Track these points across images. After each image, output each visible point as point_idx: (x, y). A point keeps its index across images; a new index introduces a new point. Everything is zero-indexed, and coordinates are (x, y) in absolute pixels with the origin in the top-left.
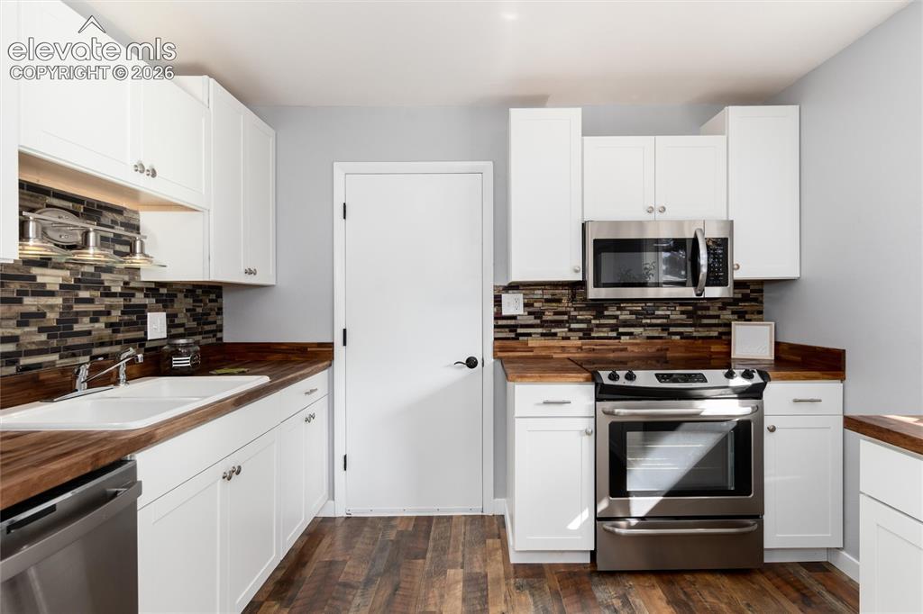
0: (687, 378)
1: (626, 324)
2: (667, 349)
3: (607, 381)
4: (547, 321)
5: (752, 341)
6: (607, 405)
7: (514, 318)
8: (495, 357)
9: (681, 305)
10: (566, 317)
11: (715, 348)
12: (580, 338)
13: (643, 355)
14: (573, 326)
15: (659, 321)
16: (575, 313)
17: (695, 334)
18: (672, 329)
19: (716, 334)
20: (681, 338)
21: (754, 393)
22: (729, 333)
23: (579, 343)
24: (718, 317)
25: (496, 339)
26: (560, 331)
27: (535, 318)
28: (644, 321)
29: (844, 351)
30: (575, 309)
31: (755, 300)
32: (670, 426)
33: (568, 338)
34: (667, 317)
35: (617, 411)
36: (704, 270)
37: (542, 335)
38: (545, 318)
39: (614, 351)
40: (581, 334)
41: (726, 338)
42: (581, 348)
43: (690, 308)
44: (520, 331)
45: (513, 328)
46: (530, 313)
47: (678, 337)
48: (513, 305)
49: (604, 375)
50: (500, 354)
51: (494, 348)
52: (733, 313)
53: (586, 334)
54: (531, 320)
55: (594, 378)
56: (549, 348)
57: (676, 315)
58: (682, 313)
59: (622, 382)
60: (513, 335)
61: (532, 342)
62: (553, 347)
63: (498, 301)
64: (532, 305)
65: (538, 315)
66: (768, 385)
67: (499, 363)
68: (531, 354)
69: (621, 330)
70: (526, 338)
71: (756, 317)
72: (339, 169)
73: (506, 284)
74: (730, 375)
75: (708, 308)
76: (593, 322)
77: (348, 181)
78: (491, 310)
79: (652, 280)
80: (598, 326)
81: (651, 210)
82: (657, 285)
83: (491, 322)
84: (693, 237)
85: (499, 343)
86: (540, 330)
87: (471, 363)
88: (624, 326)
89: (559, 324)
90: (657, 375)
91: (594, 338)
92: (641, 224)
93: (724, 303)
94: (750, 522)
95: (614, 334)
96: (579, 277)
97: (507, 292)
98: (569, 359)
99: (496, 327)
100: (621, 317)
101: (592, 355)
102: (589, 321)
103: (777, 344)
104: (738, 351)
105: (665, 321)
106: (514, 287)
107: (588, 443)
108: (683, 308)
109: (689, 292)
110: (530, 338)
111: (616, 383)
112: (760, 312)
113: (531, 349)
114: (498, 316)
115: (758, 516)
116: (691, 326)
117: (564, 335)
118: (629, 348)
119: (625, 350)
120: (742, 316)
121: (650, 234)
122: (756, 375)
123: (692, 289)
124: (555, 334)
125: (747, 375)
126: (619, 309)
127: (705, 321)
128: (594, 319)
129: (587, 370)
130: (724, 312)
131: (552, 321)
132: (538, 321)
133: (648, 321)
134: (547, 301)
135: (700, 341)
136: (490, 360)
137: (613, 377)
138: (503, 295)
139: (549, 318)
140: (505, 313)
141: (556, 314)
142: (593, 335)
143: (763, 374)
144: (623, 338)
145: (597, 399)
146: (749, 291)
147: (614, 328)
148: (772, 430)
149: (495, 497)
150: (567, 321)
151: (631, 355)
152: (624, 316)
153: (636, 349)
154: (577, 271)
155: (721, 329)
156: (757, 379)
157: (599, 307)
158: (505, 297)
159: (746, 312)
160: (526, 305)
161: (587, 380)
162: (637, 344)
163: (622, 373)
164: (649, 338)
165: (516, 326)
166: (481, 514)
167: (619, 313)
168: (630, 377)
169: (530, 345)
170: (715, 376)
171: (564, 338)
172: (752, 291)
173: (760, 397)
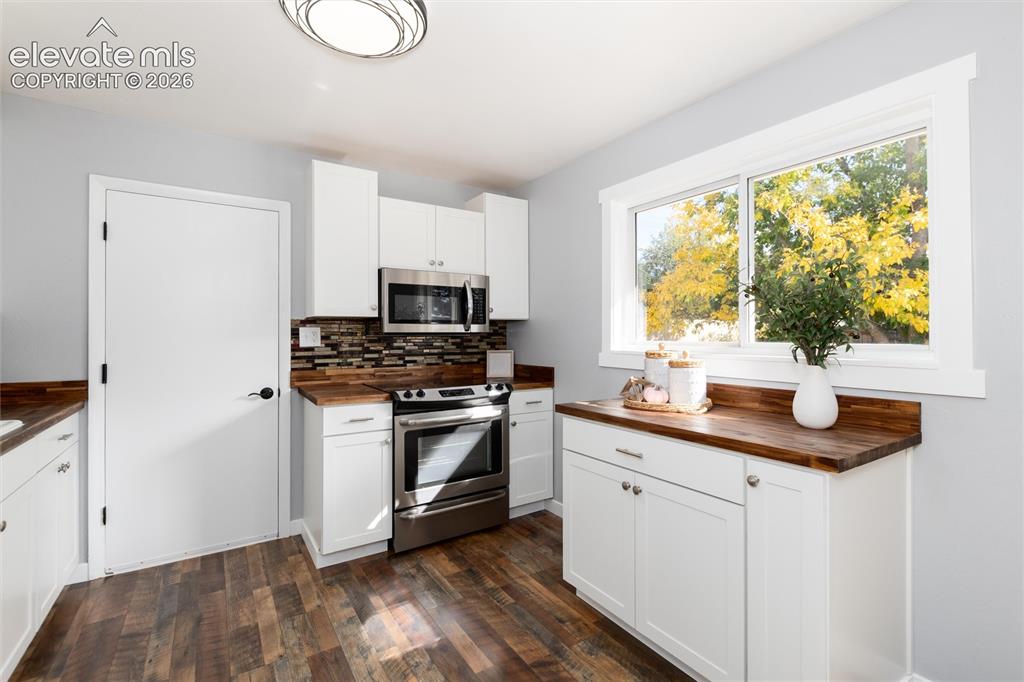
0: (460, 393)
1: (410, 353)
2: (442, 373)
3: (403, 399)
4: (343, 352)
5: (500, 364)
6: (403, 418)
7: (311, 349)
8: (292, 386)
9: (453, 338)
10: (361, 349)
11: (476, 371)
12: (373, 366)
13: (425, 378)
14: (366, 356)
15: (436, 351)
16: (368, 345)
17: (462, 361)
18: (446, 357)
19: (475, 360)
20: (452, 364)
21: (502, 400)
22: (485, 359)
23: (372, 370)
24: (477, 347)
25: (293, 369)
26: (355, 361)
27: (332, 350)
28: (425, 351)
29: (553, 369)
30: (370, 341)
31: (502, 334)
32: (449, 429)
33: (362, 367)
34: (442, 347)
35: (410, 422)
36: (471, 312)
37: (339, 364)
38: (341, 349)
39: (401, 376)
40: (373, 363)
41: (483, 363)
42: (373, 375)
43: (458, 340)
44: (317, 361)
45: (310, 359)
46: (327, 345)
47: (450, 363)
48: (310, 338)
49: (401, 394)
50: (297, 383)
51: (291, 378)
52: (488, 344)
53: (378, 363)
54: (328, 351)
55: (392, 397)
56: (345, 376)
57: (450, 347)
58: (453, 344)
59: (415, 398)
60: (310, 365)
61: (329, 371)
62: (349, 375)
63: (295, 334)
64: (328, 338)
65: (334, 346)
66: (512, 394)
67: (296, 392)
68: (328, 382)
69: (407, 358)
70: (322, 368)
71: (502, 346)
72: (95, 182)
73: (303, 319)
74: (489, 388)
75: (470, 341)
76: (384, 352)
77: (110, 198)
78: (288, 342)
79: (422, 318)
80: (387, 355)
81: (432, 263)
82: (426, 322)
83: (288, 354)
84: (462, 286)
85: (296, 373)
86: (337, 360)
87: (266, 394)
88: (408, 355)
89: (352, 354)
90: (440, 392)
91: (384, 366)
92: (415, 272)
93: (481, 336)
94: (500, 491)
95: (401, 362)
96: (375, 314)
97: (304, 326)
98: (364, 384)
99: (293, 358)
100: (407, 348)
101: (383, 380)
102: (380, 352)
103: (515, 366)
104: (491, 372)
105: (441, 350)
106: (310, 322)
107: (387, 451)
108: (453, 341)
109: (460, 328)
110: (327, 368)
111: (410, 400)
112: (505, 343)
113: (329, 378)
114: (295, 348)
115: (505, 487)
116: (459, 354)
117: (358, 364)
118: (414, 373)
119: (410, 375)
120: (493, 346)
121: (422, 282)
122: (504, 387)
123: (462, 326)
124: (350, 364)
125: (499, 388)
126: (405, 341)
127: (469, 350)
128: (385, 350)
129: (386, 392)
130: (482, 343)
131: (348, 352)
132: (335, 353)
133: (428, 351)
134: (344, 334)
135: (465, 366)
136: (286, 389)
137: (408, 395)
138: (301, 329)
139: (344, 349)
140: (301, 345)
141: (351, 345)
142: (381, 363)
143: (509, 387)
144: (408, 365)
145: (394, 414)
146: (497, 328)
147: (401, 357)
148: (514, 424)
149: (292, 519)
150: (360, 352)
151: (415, 378)
152: (409, 347)
153: (420, 373)
154: (374, 309)
155: (479, 356)
156: (505, 390)
157: (389, 340)
158: (302, 331)
159: (495, 344)
160: (323, 338)
161: (387, 399)
162: (420, 369)
163: (414, 392)
164: (428, 364)
165: (314, 357)
166: (276, 538)
167: (405, 344)
168: (421, 394)
169: (327, 374)
170: (479, 389)
171: (359, 367)
172: (500, 328)
173: (507, 403)
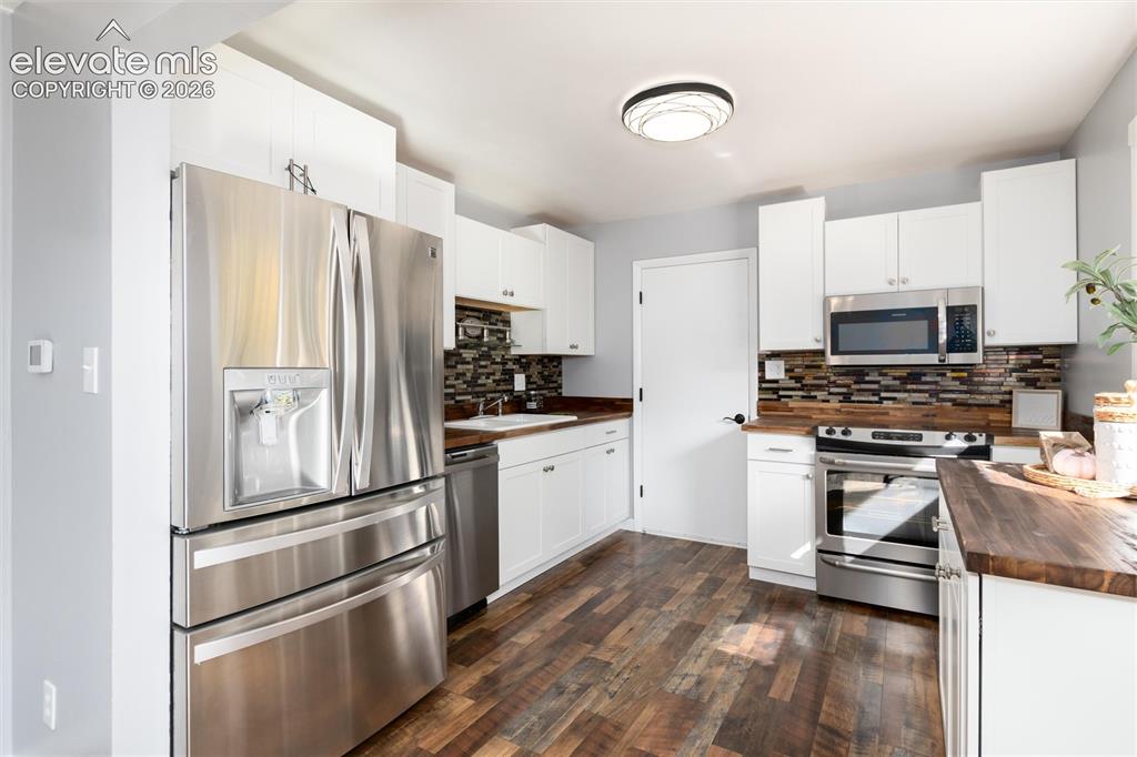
1: (888, 389)
2: (934, 416)
4: (806, 385)
5: (1037, 408)
7: (776, 381)
8: (759, 414)
9: (953, 371)
10: (825, 382)
11: (994, 416)
12: (840, 402)
13: (908, 419)
14: (832, 390)
15: (926, 387)
16: (835, 378)
17: (970, 401)
18: (942, 396)
19: (997, 402)
20: (954, 405)
22: (1010, 402)
23: (838, 405)
24: (999, 384)
25: (760, 399)
26: (820, 395)
27: (796, 382)
28: (909, 387)
30: (836, 375)
31: (1052, 366)
33: (828, 401)
34: (936, 383)
37: (803, 397)
38: (804, 382)
39: (874, 414)
40: (841, 398)
41: (1005, 406)
42: (837, 410)
43: (964, 374)
44: (781, 393)
45: (775, 391)
46: (791, 378)
47: (949, 404)
48: (775, 371)
50: (763, 413)
51: (758, 407)
52: (1021, 380)
53: (846, 398)
54: (792, 384)
56: (807, 408)
57: (949, 382)
58: (955, 379)
60: (775, 397)
61: (793, 404)
62: (812, 408)
63: (762, 367)
64: (792, 371)
65: (798, 379)
68: (789, 413)
69: (883, 395)
70: (786, 400)
71: (1052, 385)
72: (637, 267)
73: (769, 353)
76: (853, 387)
77: (644, 275)
78: (756, 374)
80: (858, 390)
81: (893, 282)
83: (755, 385)
85: (762, 403)
86: (801, 393)
87: (739, 419)
88: (886, 391)
89: (819, 387)
91: (854, 402)
93: (1007, 370)
95: (876, 399)
97: (770, 360)
99: (759, 389)
100: (882, 383)
101: (851, 417)
102: (848, 386)
104: (1021, 420)
105: (933, 387)
106: (775, 355)
108: (955, 375)
110: (790, 400)
112: (1057, 380)
113: (791, 410)
114: (762, 380)
116: (966, 392)
117: (823, 398)
118: (891, 412)
119: (887, 414)
120: (1032, 383)
124: (815, 397)
126: (881, 375)
127: (984, 388)
128: (856, 383)
130: (1007, 379)
131: (812, 385)
132: (799, 385)
133: (914, 387)
134: (807, 367)
135: (977, 409)
136: (755, 417)
138: (766, 362)
139: (809, 382)
140: (767, 377)
141: (815, 378)
142: (853, 398)
144: (885, 402)
145: (818, 450)
146: (1040, 357)
147: (875, 393)
150: (827, 386)
151: (894, 419)
152: (886, 381)
153: (898, 414)
155: (999, 397)
157: (858, 373)
158: (768, 364)
159: (1038, 379)
160: (787, 371)
162: (900, 409)
163: (839, 429)
164: (914, 403)
165: (778, 389)
167: (880, 378)
169: (790, 406)
171: (824, 401)
172: (1045, 357)
